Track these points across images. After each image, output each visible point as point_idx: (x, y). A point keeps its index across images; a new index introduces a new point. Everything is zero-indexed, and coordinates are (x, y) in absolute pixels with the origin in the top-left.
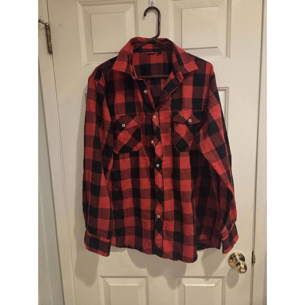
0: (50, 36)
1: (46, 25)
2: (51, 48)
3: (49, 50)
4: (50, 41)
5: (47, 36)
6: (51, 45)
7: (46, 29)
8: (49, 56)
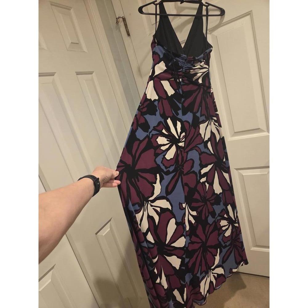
0: (126, 24)
1: (123, 18)
2: (129, 32)
3: (127, 33)
4: (127, 28)
5: (125, 25)
6: (128, 30)
7: (124, 21)
8: (129, 37)
